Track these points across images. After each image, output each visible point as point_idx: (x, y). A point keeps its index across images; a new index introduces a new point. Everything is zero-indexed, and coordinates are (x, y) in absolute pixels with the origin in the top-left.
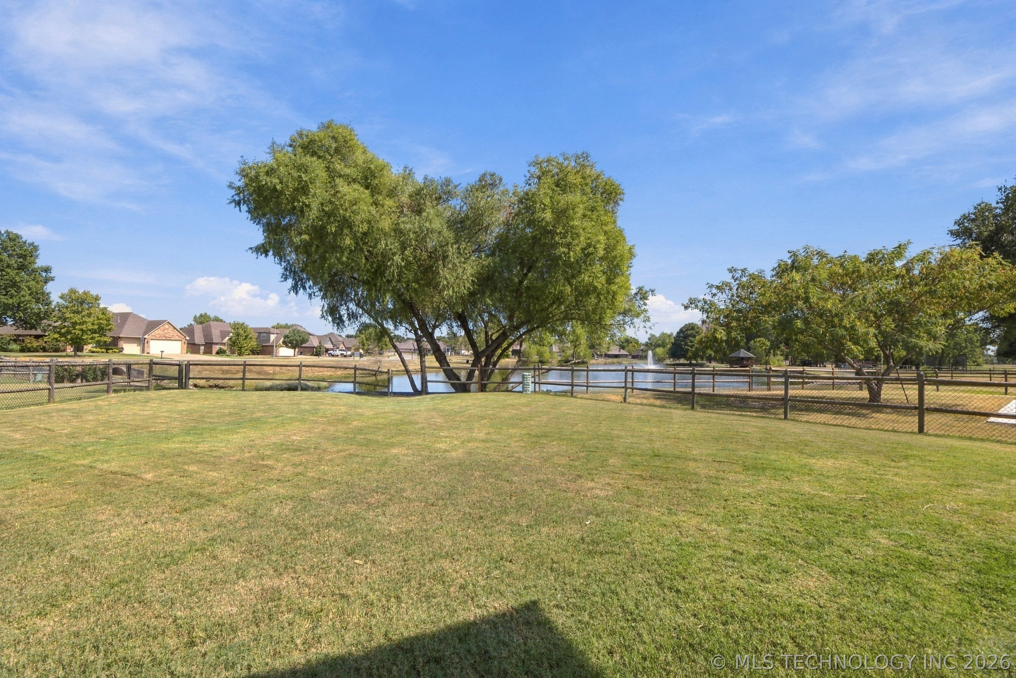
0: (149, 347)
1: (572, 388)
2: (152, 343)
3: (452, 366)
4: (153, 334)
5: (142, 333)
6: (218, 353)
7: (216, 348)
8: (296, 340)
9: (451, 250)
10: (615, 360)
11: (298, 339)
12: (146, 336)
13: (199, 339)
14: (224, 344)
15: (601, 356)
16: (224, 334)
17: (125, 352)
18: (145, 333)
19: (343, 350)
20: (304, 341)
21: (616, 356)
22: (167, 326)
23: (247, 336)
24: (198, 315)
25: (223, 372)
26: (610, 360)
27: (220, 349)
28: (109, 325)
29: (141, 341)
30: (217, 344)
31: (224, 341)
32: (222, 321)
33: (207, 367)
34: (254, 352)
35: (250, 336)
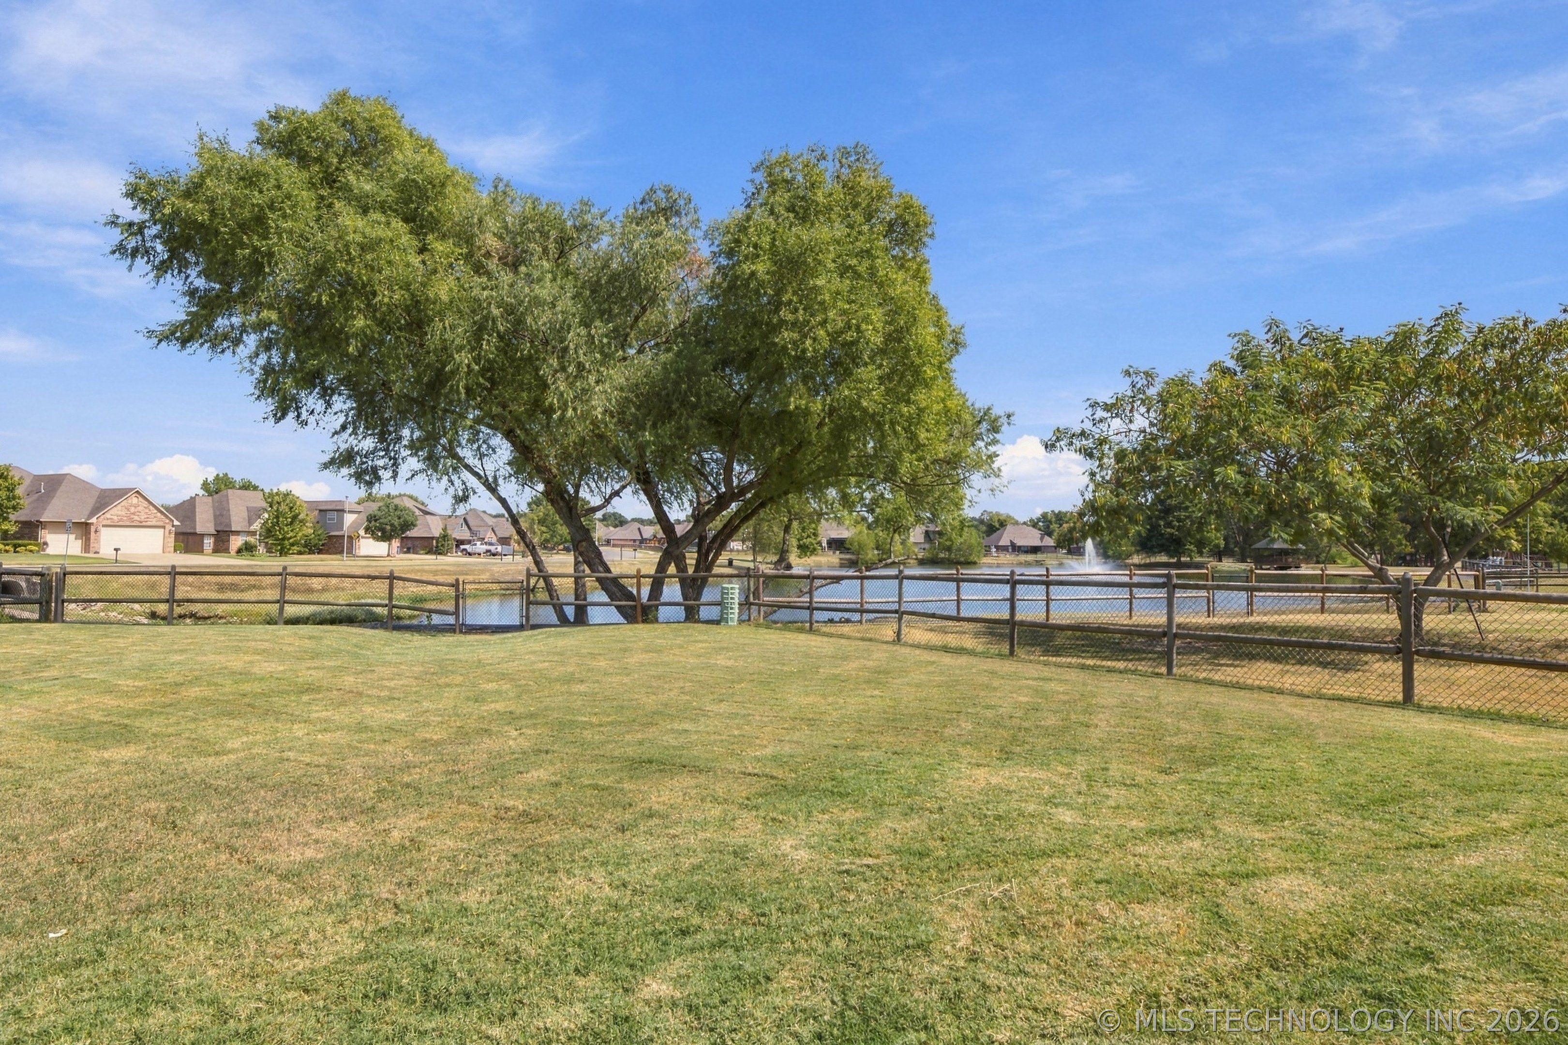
0: (98, 541)
1: (811, 615)
2: (105, 533)
3: (616, 571)
4: (108, 515)
5: (87, 513)
6: (239, 551)
7: (236, 542)
8: (392, 525)
9: (575, 336)
10: (1030, 558)
11: (396, 522)
12: (93, 520)
13: (204, 523)
14: (253, 533)
15: (1004, 549)
16: (253, 514)
17: (50, 551)
18: (92, 514)
19: (491, 544)
20: (407, 525)
21: (1035, 550)
22: (135, 500)
23: (295, 517)
24: (211, 478)
25: (222, 588)
26: (1023, 558)
27: (246, 543)
28: (14, 498)
29: (84, 529)
30: (237, 533)
31: (252, 528)
32: (255, 488)
33: (190, 579)
34: (311, 548)
35: (301, 517)
